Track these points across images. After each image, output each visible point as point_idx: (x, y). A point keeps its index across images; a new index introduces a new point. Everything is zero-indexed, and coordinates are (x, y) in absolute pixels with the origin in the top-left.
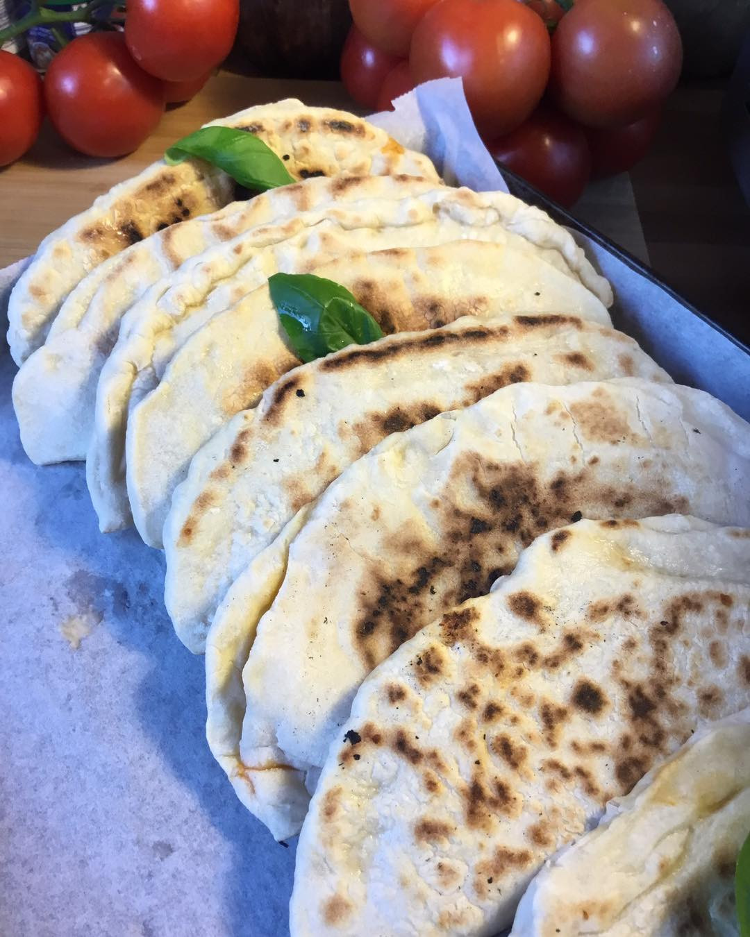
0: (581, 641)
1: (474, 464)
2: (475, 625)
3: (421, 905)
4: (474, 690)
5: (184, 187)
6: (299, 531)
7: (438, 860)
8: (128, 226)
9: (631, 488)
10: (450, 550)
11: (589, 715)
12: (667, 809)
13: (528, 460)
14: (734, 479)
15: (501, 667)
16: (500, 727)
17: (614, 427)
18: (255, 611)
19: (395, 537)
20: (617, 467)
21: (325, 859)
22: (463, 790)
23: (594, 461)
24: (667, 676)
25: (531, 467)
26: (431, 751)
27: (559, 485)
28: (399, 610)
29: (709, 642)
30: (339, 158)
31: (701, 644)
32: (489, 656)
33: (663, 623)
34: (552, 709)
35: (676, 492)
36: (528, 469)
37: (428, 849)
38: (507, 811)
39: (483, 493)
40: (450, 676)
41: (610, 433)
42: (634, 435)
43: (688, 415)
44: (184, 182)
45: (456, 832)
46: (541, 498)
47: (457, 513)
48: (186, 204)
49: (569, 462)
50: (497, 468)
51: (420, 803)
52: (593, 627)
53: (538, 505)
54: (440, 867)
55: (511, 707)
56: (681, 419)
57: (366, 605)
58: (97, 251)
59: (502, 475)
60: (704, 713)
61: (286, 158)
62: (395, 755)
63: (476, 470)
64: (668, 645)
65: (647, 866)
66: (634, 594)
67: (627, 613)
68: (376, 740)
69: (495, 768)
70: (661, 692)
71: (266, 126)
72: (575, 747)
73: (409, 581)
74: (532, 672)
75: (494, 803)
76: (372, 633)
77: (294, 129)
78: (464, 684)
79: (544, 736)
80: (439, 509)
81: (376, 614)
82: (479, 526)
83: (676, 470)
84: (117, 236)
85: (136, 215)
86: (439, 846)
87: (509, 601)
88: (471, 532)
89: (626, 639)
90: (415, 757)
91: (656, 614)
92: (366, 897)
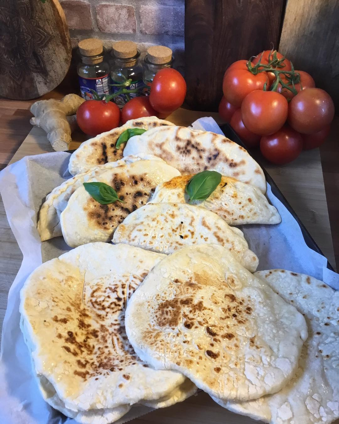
8: (103, 144)
71: (144, 123)
77: (152, 125)
85: (106, 141)
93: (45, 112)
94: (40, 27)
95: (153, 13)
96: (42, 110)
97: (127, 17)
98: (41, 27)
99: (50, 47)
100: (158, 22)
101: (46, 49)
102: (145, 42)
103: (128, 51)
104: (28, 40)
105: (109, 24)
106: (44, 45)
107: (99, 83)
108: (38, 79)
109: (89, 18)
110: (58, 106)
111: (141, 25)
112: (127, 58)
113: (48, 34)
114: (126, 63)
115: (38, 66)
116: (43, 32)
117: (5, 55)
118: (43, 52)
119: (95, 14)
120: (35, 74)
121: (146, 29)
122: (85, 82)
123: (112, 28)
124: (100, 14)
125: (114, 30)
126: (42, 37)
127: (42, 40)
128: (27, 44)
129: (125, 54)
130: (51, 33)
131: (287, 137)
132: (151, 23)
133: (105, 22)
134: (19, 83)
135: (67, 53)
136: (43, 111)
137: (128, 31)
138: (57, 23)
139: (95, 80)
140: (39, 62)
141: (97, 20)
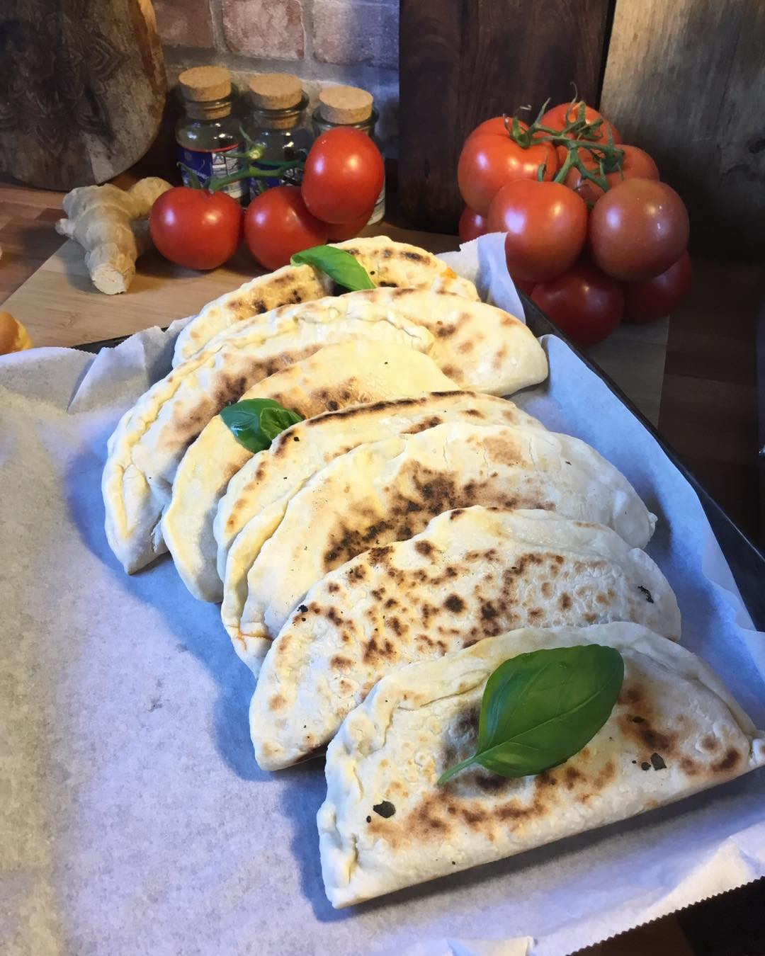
0: (456, 572)
1: (415, 468)
2: (390, 555)
3: (327, 702)
4: (383, 590)
5: (300, 283)
6: (296, 493)
7: (342, 679)
8: (258, 303)
9: (518, 495)
10: (393, 519)
11: (453, 614)
12: (476, 660)
13: (451, 470)
14: (590, 495)
15: (402, 580)
16: (394, 613)
17: (511, 456)
18: (262, 539)
19: (357, 504)
20: (509, 480)
21: (275, 675)
22: (364, 643)
23: (495, 475)
24: (509, 598)
25: (453, 475)
26: (349, 619)
27: (469, 488)
28: (355, 550)
29: (542, 582)
30: (410, 276)
31: (538, 584)
32: (396, 574)
33: (513, 568)
34: (430, 608)
35: (548, 500)
36: (450, 475)
37: (337, 672)
38: (390, 658)
39: (419, 486)
40: (369, 581)
41: (508, 459)
42: (524, 462)
43: (564, 453)
44: (301, 280)
45: (355, 665)
46: (457, 495)
47: (400, 497)
48: (300, 295)
49: (478, 474)
50: (430, 472)
51: (337, 648)
52: (467, 565)
53: (454, 499)
54: (342, 682)
55: (404, 602)
56: (559, 456)
57: (333, 543)
58: (236, 315)
59: (433, 477)
60: (530, 622)
61: (373, 273)
62: (327, 620)
63: (416, 472)
64: (514, 581)
65: (453, 684)
66: (498, 549)
67: (491, 559)
68: (317, 611)
69: (387, 634)
70: (503, 606)
71: (361, 251)
72: (440, 629)
73: (364, 533)
74: (421, 587)
75: (382, 653)
76: (335, 560)
77: (380, 255)
78: (377, 586)
79: (421, 622)
80: (388, 493)
81: (339, 549)
82: (413, 507)
83: (550, 485)
84: (251, 308)
85: (265, 297)
86: (344, 671)
87: (415, 544)
88: (408, 509)
89: (487, 574)
90: (338, 622)
91: (510, 562)
92: (297, 698)
93: (88, 209)
94: (100, 36)
95: (340, 16)
96: (83, 204)
97: (285, 25)
98: (102, 35)
99: (121, 80)
100: (350, 36)
101: (112, 82)
102: (322, 79)
103: (279, 95)
104: (76, 63)
105: (247, 37)
106: (107, 73)
107: (219, 161)
108: (95, 146)
109: (208, 22)
110: (117, 198)
111: (314, 41)
112: (276, 108)
113: (118, 52)
114: (276, 119)
115: (95, 119)
116: (107, 45)
117: (30, 93)
118: (106, 89)
119: (221, 15)
120: (87, 137)
121: (326, 52)
122: (188, 157)
123: (254, 46)
124: (231, 14)
125: (259, 52)
126: (104, 57)
127: (104, 63)
128: (75, 70)
129: (272, 100)
130: (122, 48)
131: (587, 289)
132: (335, 39)
133: (240, 35)
134: (56, 154)
135: (155, 92)
136: (85, 207)
137: (287, 54)
138: (137, 30)
139: (210, 154)
140: (96, 110)
141: (223, 28)
